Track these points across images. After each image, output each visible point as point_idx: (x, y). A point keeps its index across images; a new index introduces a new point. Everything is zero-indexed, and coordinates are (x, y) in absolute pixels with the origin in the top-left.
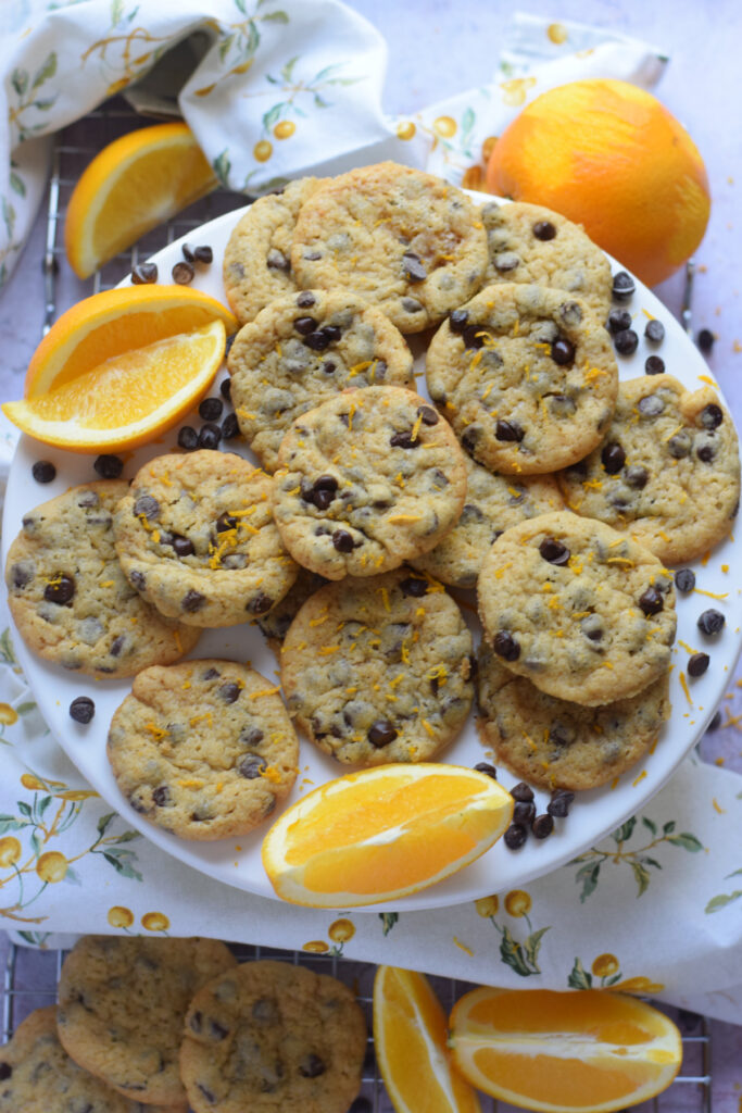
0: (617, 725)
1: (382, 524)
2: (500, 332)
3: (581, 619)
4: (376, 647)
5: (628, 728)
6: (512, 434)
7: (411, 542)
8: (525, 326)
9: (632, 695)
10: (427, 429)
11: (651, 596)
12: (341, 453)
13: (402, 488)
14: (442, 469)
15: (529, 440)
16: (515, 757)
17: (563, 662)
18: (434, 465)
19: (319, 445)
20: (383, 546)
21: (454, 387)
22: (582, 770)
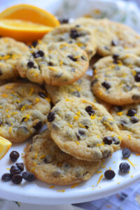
0: (66, 166)
2: (125, 64)
3: (81, 127)
4: (17, 103)
5: (70, 170)
6: (106, 86)
8: (133, 66)
9: (78, 158)
10: (81, 59)
11: (109, 139)
15: (110, 90)
16: (28, 157)
17: (64, 132)
21: (101, 68)
22: (44, 171)
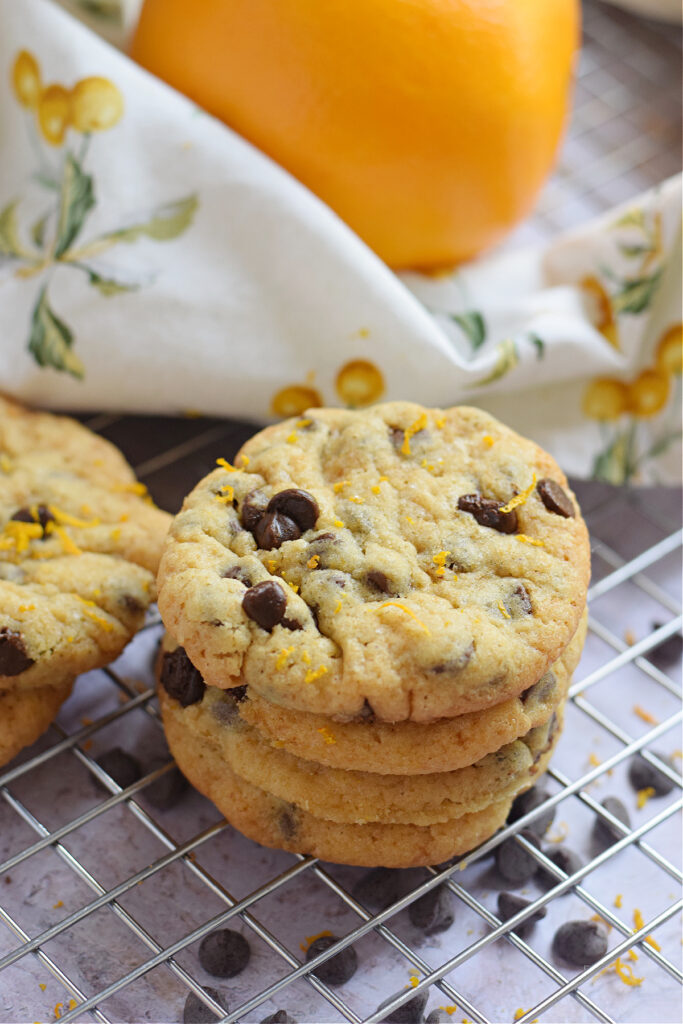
1: (355, 613)
7: (398, 671)
12: (355, 477)
13: (436, 579)
14: (532, 586)
18: (521, 575)
19: (324, 456)
20: (339, 653)
